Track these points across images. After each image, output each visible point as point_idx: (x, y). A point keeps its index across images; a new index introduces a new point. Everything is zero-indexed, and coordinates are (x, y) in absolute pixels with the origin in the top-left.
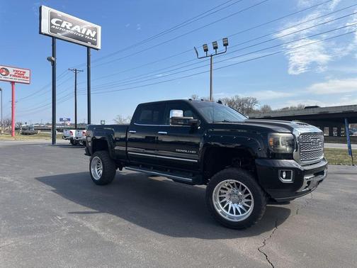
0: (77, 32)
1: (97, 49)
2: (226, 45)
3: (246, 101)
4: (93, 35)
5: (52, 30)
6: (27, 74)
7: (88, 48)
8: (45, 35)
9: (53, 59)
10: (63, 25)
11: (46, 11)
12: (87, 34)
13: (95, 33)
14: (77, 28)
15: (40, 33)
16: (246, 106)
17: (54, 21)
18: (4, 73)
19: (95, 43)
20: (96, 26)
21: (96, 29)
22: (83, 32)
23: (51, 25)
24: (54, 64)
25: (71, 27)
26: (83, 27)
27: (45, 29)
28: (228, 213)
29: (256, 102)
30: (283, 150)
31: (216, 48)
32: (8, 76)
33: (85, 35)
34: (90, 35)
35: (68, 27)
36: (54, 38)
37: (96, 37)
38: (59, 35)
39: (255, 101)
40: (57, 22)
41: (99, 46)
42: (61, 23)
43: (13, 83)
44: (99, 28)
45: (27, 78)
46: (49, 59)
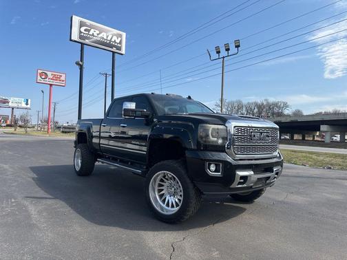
0: (103, 38)
1: (122, 54)
2: (237, 47)
3: (276, 105)
4: (118, 41)
5: (81, 37)
6: (63, 78)
7: (114, 53)
8: (75, 41)
9: (81, 63)
10: (91, 33)
11: (76, 20)
12: (113, 40)
13: (119, 39)
14: (104, 35)
15: (71, 40)
16: (276, 110)
17: (83, 29)
18: (43, 77)
19: (119, 49)
20: (121, 33)
21: (121, 36)
22: (109, 38)
23: (81, 32)
24: (81, 68)
25: (98, 34)
26: (110, 34)
27: (75, 36)
28: (164, 206)
29: (287, 107)
30: (213, 142)
31: (228, 50)
32: (47, 80)
33: (110, 41)
34: (115, 41)
35: (95, 34)
36: (82, 44)
37: (120, 43)
38: (87, 41)
39: (286, 105)
40: (85, 30)
41: (123, 51)
42: (89, 31)
43: (51, 85)
44: (124, 35)
45: (63, 81)
46: (77, 63)
